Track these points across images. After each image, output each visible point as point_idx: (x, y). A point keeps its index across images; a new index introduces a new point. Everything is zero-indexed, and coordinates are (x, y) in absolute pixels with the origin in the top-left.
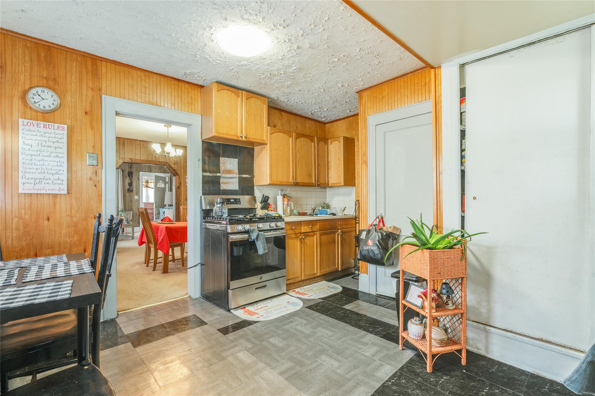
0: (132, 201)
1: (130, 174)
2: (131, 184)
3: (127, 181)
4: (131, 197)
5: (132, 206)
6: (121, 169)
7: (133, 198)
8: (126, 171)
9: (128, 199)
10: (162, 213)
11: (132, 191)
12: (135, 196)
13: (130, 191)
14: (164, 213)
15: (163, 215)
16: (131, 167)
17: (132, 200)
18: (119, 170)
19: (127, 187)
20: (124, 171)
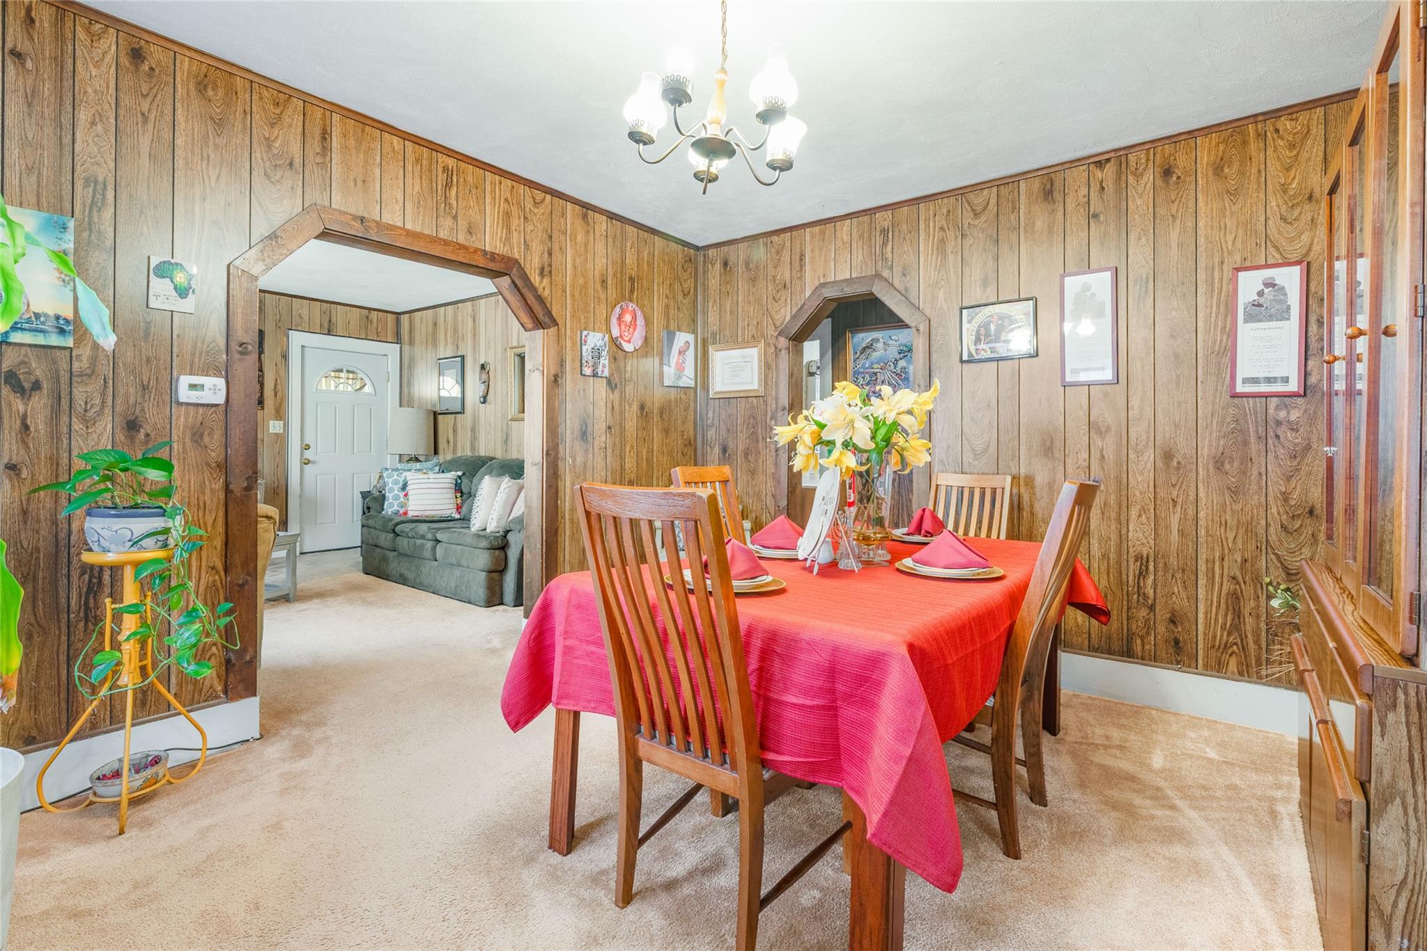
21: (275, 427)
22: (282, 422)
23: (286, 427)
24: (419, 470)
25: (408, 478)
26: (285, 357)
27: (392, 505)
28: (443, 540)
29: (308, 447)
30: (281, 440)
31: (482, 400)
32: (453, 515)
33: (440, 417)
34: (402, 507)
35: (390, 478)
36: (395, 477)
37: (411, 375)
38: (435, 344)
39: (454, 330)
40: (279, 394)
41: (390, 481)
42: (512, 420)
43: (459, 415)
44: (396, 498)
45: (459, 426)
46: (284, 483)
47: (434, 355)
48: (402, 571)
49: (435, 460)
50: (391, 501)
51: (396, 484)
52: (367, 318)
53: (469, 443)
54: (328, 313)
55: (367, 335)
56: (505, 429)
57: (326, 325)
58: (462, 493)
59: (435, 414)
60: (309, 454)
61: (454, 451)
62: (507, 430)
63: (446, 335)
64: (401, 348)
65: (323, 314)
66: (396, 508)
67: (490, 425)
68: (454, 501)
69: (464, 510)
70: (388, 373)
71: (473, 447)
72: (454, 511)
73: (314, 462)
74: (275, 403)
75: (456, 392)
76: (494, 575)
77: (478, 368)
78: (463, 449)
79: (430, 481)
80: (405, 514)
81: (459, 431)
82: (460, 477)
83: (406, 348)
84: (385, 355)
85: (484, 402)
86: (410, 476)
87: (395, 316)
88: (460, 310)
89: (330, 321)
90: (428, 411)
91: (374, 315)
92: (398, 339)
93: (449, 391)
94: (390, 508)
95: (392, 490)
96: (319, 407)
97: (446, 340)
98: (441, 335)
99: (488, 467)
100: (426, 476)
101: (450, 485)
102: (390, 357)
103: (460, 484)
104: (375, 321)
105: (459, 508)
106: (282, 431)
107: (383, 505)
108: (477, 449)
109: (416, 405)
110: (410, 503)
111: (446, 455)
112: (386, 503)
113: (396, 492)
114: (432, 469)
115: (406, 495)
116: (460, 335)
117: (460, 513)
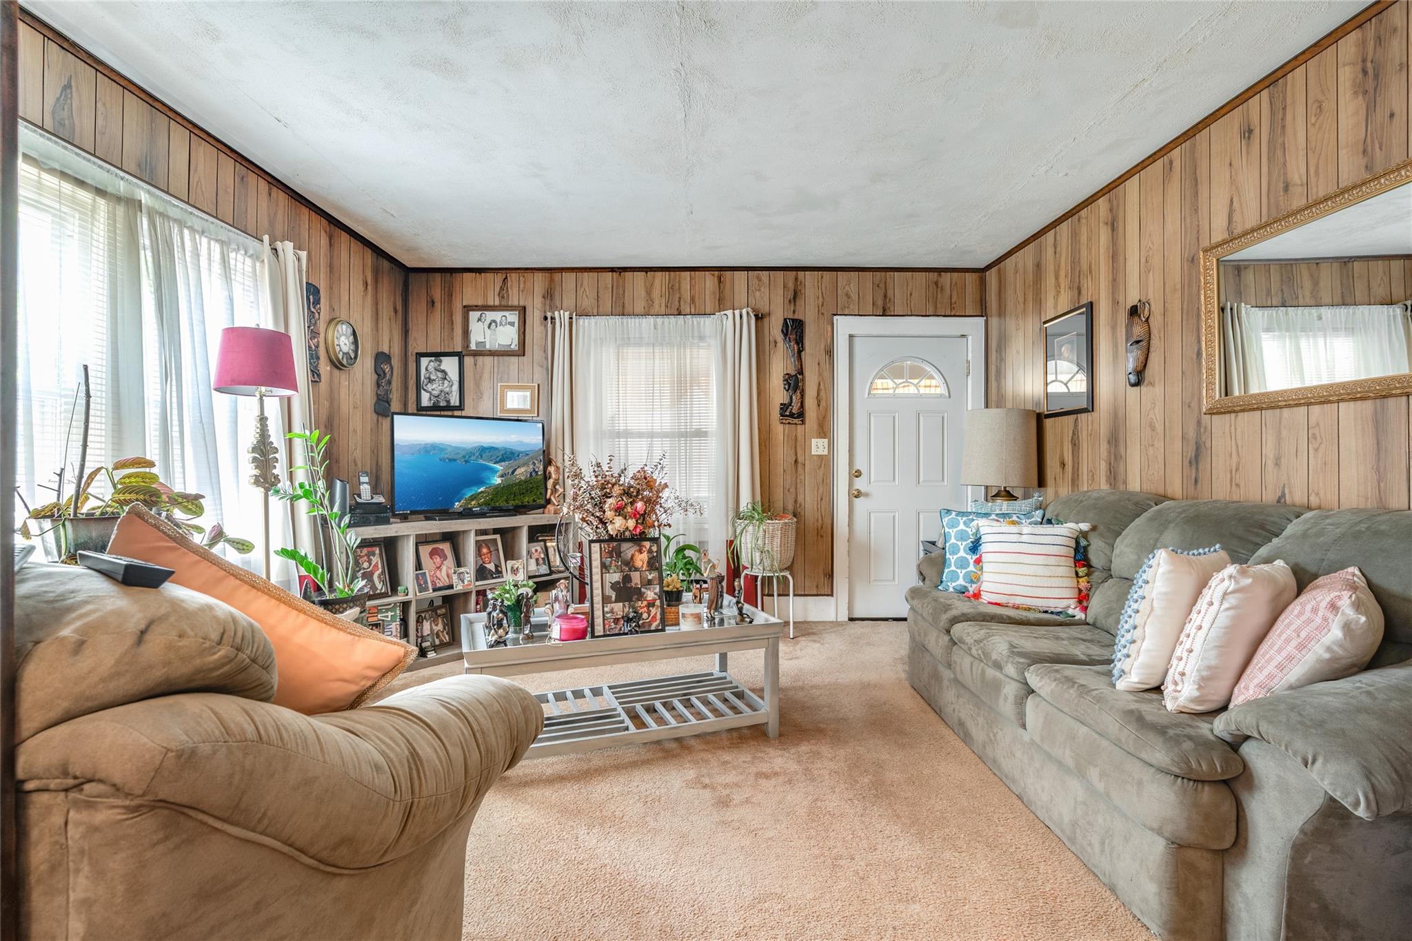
0: (800, 466)
1: (795, 330)
2: (794, 383)
3: (780, 366)
4: (797, 446)
5: (801, 490)
6: (754, 310)
7: (807, 447)
8: (773, 318)
9: (781, 454)
10: (963, 545)
11: (801, 415)
12: (814, 441)
13: (793, 414)
14: (975, 547)
15: (971, 558)
16: (795, 298)
17: (800, 459)
18: (744, 311)
19: (778, 394)
20: (766, 320)
21: (818, 446)
22: (826, 440)
23: (831, 446)
24: (1004, 515)
25: (982, 531)
26: (830, 352)
27: (955, 577)
28: (1042, 693)
29: (858, 474)
30: (826, 463)
31: (1133, 378)
32: (1070, 612)
33: (1048, 423)
34: (972, 582)
35: (952, 527)
36: (962, 526)
37: (1001, 359)
38: (1039, 303)
39: (1073, 262)
40: (823, 404)
41: (953, 532)
42: (1211, 412)
43: (1083, 416)
44: (963, 564)
45: (1083, 435)
46: (830, 522)
47: (1037, 319)
48: (963, 717)
49: (1037, 497)
50: (953, 568)
51: (962, 539)
52: (936, 283)
53: (1103, 466)
54: (882, 285)
55: (936, 308)
56: (1191, 433)
57: (880, 302)
58: (1089, 566)
59: (1040, 418)
60: (860, 484)
61: (1075, 481)
62: (1199, 435)
63: (1057, 278)
64: (986, 322)
65: (875, 287)
66: (961, 582)
67: (1153, 429)
68: (1073, 583)
69: (1096, 603)
70: (968, 362)
71: (1113, 476)
72: (1073, 603)
73: (867, 495)
74: (818, 415)
75: (1079, 385)
76: (1191, 855)
77: (1123, 317)
78: (1092, 477)
79: (1024, 538)
80: (977, 596)
81: (1084, 446)
82: (1084, 534)
83: (994, 321)
84: (963, 336)
85: (1138, 384)
86: (986, 527)
87: (975, 276)
88: (1083, 221)
89: (885, 296)
90: (1027, 413)
91: (946, 278)
92: (983, 312)
93: (1066, 384)
94: (952, 581)
95: (955, 550)
96: (872, 417)
97: (1058, 285)
98: (1050, 281)
99: (1152, 519)
100: (1014, 529)
101: (1063, 551)
102: (970, 338)
103: (1085, 548)
104: (948, 286)
105: (1083, 599)
106: (826, 453)
107: (943, 572)
108: (1121, 477)
109: (1009, 405)
110: (985, 577)
111: (1058, 489)
112: (946, 571)
113: (962, 554)
114: (1028, 515)
115: (978, 561)
116: (1085, 267)
117: (1085, 609)
